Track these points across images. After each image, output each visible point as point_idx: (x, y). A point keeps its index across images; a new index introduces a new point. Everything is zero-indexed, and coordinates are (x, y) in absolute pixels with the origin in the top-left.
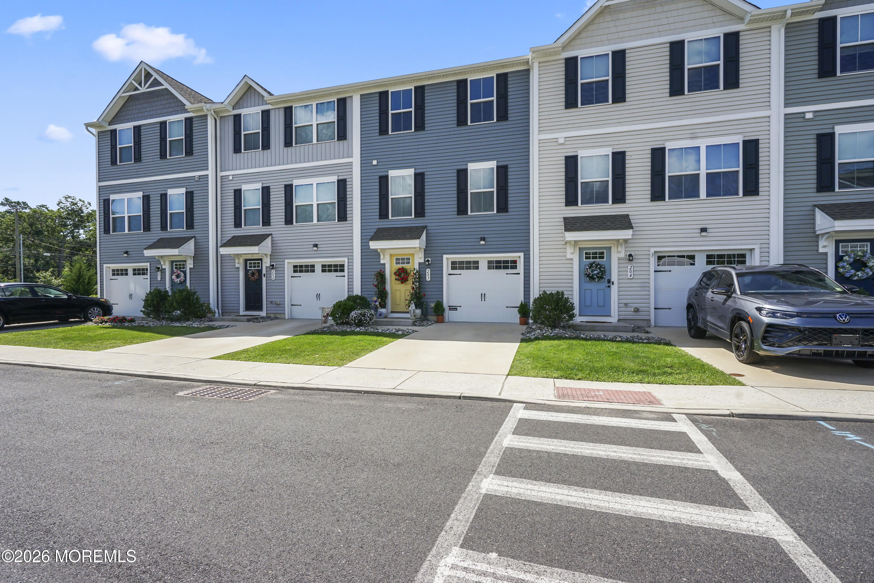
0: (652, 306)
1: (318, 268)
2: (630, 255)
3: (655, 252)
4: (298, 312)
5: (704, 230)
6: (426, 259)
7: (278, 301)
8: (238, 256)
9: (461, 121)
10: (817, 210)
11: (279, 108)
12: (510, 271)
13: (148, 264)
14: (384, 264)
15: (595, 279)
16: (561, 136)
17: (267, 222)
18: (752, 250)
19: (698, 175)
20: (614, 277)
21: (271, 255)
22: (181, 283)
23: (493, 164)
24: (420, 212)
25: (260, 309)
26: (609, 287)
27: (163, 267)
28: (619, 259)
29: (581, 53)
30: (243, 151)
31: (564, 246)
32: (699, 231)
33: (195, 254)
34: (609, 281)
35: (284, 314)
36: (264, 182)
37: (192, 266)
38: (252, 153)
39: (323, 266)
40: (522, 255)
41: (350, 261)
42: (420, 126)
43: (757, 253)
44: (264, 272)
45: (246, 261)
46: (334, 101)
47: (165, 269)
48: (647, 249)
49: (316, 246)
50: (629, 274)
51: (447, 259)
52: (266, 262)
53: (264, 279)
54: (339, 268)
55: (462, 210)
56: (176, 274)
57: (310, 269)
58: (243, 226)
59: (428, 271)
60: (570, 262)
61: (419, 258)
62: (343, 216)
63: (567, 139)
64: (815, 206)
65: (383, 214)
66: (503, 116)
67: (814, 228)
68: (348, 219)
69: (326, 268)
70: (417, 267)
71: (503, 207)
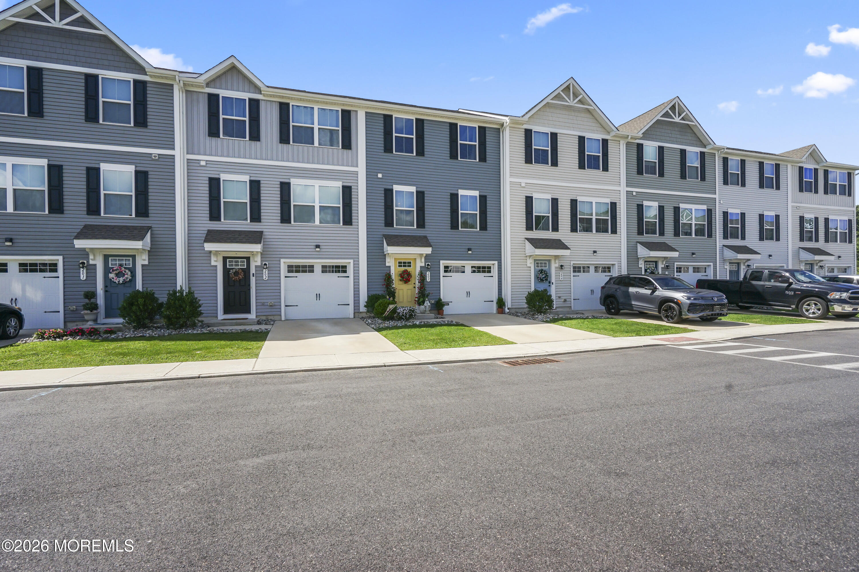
0: (572, 298)
1: (318, 269)
2: (562, 266)
3: (574, 264)
4: (294, 313)
5: (595, 252)
6: (427, 264)
7: (270, 302)
8: (217, 253)
9: (453, 156)
10: (638, 244)
11: (272, 101)
12: (487, 274)
13: (60, 258)
14: (390, 267)
15: (544, 281)
16: (523, 181)
17: (256, 217)
18: (613, 265)
19: (591, 219)
20: (553, 280)
21: (262, 254)
22: (125, 282)
23: (476, 193)
24: (421, 224)
25: (249, 311)
26: (549, 286)
27: (91, 262)
28: (556, 268)
29: (535, 128)
30: (221, 136)
31: (525, 258)
32: (593, 252)
33: (151, 248)
34: (550, 282)
35: (281, 315)
36: (252, 175)
37: (146, 263)
38: (236, 141)
39: (323, 267)
40: (496, 263)
41: (356, 262)
42: (421, 152)
43: (616, 265)
44: (253, 270)
45: (225, 259)
46: (337, 111)
47: (95, 265)
48: (569, 262)
49: (318, 246)
50: (561, 278)
51: (443, 263)
52: (256, 262)
53: (253, 280)
54: (341, 269)
55: (454, 226)
56: (117, 272)
57: (310, 269)
58: (222, 220)
59: (428, 274)
60: (529, 269)
61: (420, 263)
62: (348, 220)
63: (527, 184)
64: (638, 242)
65: (389, 222)
66: (483, 158)
67: (637, 254)
68: (353, 224)
69: (325, 269)
70: (418, 269)
71: (484, 227)
